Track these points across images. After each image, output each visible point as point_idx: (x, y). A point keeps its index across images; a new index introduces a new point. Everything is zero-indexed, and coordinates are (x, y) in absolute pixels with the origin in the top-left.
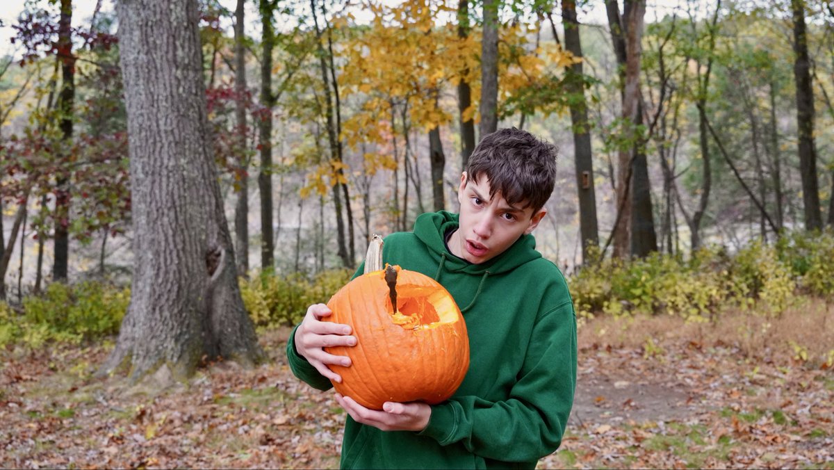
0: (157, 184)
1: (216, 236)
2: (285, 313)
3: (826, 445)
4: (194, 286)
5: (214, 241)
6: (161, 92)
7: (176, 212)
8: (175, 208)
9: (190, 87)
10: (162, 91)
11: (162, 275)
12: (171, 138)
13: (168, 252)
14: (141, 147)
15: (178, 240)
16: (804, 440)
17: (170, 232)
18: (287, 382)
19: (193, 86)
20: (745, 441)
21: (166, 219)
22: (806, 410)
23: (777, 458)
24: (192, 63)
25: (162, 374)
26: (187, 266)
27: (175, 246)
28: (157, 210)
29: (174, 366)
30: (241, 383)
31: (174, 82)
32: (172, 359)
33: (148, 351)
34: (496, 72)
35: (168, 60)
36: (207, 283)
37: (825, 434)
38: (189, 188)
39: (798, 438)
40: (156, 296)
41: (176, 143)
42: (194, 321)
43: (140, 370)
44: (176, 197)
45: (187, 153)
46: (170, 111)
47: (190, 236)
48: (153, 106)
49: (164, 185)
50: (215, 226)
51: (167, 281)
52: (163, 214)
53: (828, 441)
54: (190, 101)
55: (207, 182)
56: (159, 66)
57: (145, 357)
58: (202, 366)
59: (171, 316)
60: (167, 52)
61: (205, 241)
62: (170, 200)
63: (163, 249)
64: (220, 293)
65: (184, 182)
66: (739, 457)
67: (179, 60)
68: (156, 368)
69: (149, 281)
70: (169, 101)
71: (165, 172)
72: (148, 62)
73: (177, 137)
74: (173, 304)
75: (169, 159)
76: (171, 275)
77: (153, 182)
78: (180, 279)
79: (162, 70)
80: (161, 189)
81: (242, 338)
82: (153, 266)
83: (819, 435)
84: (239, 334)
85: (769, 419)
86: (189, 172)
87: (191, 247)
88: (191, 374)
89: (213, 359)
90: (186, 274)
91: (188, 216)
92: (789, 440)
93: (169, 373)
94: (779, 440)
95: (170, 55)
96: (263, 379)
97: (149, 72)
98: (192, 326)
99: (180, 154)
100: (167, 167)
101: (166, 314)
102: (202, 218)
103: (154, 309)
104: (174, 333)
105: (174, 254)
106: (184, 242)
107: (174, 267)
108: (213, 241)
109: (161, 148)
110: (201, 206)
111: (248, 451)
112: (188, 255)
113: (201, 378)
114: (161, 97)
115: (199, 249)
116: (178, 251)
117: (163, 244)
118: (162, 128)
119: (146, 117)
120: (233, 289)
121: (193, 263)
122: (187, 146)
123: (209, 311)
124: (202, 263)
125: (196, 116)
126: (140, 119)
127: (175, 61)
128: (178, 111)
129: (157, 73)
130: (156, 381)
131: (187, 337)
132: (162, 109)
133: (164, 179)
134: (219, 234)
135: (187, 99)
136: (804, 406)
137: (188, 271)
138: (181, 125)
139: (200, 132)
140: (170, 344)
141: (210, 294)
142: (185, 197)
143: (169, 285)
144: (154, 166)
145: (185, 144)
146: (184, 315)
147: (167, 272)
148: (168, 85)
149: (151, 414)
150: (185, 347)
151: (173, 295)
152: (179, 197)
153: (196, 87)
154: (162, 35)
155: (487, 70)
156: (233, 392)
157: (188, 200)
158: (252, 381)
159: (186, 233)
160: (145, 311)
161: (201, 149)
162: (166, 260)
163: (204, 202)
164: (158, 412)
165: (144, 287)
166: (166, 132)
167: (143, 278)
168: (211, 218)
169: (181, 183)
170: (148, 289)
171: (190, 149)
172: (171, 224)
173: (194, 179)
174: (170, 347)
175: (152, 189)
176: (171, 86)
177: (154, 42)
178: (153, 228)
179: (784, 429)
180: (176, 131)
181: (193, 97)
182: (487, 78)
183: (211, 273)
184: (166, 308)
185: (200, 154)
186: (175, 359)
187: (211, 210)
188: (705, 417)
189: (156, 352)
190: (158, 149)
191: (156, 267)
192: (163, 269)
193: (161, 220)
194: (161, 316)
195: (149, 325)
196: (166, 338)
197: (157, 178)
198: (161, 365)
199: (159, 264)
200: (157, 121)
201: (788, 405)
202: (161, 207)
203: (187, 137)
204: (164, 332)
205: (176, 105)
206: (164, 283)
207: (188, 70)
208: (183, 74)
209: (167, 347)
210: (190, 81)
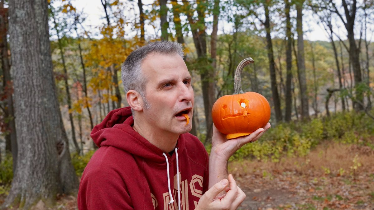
0: (32, 111)
1: (61, 135)
4: (52, 161)
6: (34, 66)
7: (43, 125)
8: (42, 122)
11: (36, 155)
12: (39, 89)
13: (39, 144)
14: (23, 93)
15: (44, 138)
17: (40, 135)
19: (49, 63)
21: (38, 128)
22: (347, 193)
24: (48, 53)
25: (40, 205)
26: (49, 151)
27: (43, 141)
28: (33, 124)
29: (46, 200)
31: (40, 61)
32: (44, 197)
33: (32, 194)
35: (37, 51)
36: (58, 158)
37: (363, 202)
38: (48, 113)
39: (353, 205)
40: (34, 166)
41: (42, 91)
42: (53, 177)
43: (28, 203)
44: (42, 117)
45: (47, 96)
46: (38, 76)
47: (50, 136)
48: (30, 73)
49: (36, 112)
50: (60, 131)
52: (36, 126)
54: (48, 70)
55: (56, 110)
56: (33, 54)
57: (30, 197)
58: (58, 199)
59: (42, 176)
60: (37, 47)
61: (56, 138)
62: (39, 119)
63: (37, 142)
64: (64, 163)
65: (46, 110)
67: (42, 51)
68: (37, 202)
69: (29, 159)
70: (38, 70)
71: (36, 105)
72: (27, 52)
73: (42, 88)
74: (43, 169)
75: (39, 99)
76: (41, 156)
77: (31, 110)
78: (46, 157)
79: (34, 55)
80: (35, 114)
81: (75, 184)
82: (31, 152)
84: (73, 182)
85: (336, 198)
86: (48, 105)
87: (50, 141)
88: (54, 204)
89: (61, 195)
90: (49, 155)
91: (48, 126)
93: (43, 204)
95: (38, 49)
97: (28, 56)
98: (52, 180)
99: (44, 96)
100: (37, 103)
101: (40, 175)
102: (54, 127)
103: (33, 173)
104: (44, 184)
105: (43, 145)
106: (47, 139)
107: (43, 152)
108: (59, 138)
109: (35, 93)
110: (54, 121)
112: (49, 145)
114: (34, 69)
115: (54, 142)
116: (44, 144)
117: (37, 140)
118: (35, 84)
119: (26, 79)
120: (69, 161)
121: (51, 149)
122: (47, 92)
123: (59, 173)
124: (55, 149)
125: (50, 78)
126: (23, 80)
127: (40, 51)
129: (32, 57)
130: (38, 209)
131: (50, 185)
132: (35, 75)
133: (36, 109)
134: (62, 134)
135: (46, 70)
136: (345, 192)
137: (49, 153)
138: (44, 82)
139: (52, 85)
140: (43, 190)
141: (60, 163)
142: (46, 117)
143: (40, 161)
144: (31, 103)
146: (49, 175)
147: (39, 154)
148: (37, 62)
150: (50, 191)
151: (43, 166)
152: (44, 117)
154: (34, 39)
157: (48, 118)
159: (48, 134)
160: (28, 174)
161: (53, 94)
162: (38, 148)
163: (55, 119)
165: (27, 162)
166: (37, 85)
167: (26, 158)
168: (58, 127)
169: (44, 110)
170: (29, 163)
171: (48, 94)
172: (40, 130)
173: (50, 108)
174: (43, 191)
175: (30, 114)
176: (39, 63)
177: (30, 42)
178: (31, 133)
179: (345, 202)
180: (42, 85)
183: (60, 153)
184: (39, 172)
185: (53, 96)
186: (46, 197)
187: (58, 123)
188: (306, 200)
189: (36, 194)
190: (33, 94)
191: (33, 152)
192: (37, 153)
193: (35, 129)
194: (37, 176)
195: (30, 181)
196: (41, 186)
197: (33, 108)
198: (39, 200)
199: (35, 150)
200: (32, 80)
201: (338, 192)
202: (35, 123)
203: (47, 88)
204: (39, 184)
205: (41, 73)
206: (38, 160)
207: (46, 56)
208: (44, 57)
209: (41, 191)
210: (47, 61)
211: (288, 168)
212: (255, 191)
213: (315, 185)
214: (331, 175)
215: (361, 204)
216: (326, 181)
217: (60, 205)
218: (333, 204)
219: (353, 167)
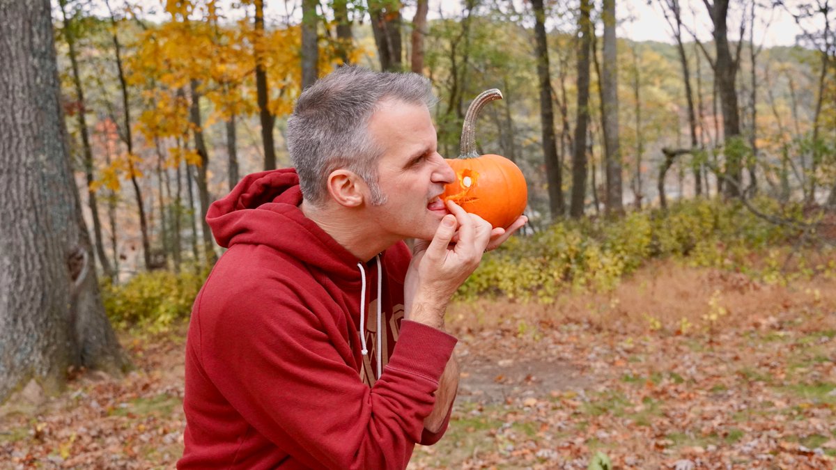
0: (14, 183)
1: (77, 237)
3: (731, 396)
4: (58, 293)
5: (76, 243)
6: (17, 83)
7: (36, 214)
8: (35, 208)
9: (47, 78)
10: (18, 81)
11: (23, 282)
12: (29, 133)
13: (29, 256)
15: (40, 243)
16: (711, 394)
17: (31, 235)
18: (175, 387)
19: (51, 76)
20: (667, 399)
21: (25, 221)
22: (693, 369)
23: (703, 411)
24: (49, 52)
25: (31, 390)
26: (50, 272)
27: (37, 250)
28: (15, 212)
29: (44, 380)
31: (31, 71)
32: (41, 372)
33: (12, 367)
34: (317, 67)
35: (24, 48)
36: (71, 289)
37: (724, 388)
38: (49, 186)
39: (705, 393)
40: (17, 305)
41: (35, 138)
42: (59, 330)
43: (5, 387)
44: (36, 196)
45: (46, 149)
46: (27, 103)
47: (52, 239)
48: (7, 97)
49: (22, 184)
50: (75, 227)
51: (29, 289)
52: (22, 216)
53: (730, 393)
54: (48, 92)
55: (67, 181)
56: (14, 54)
57: (9, 374)
58: (71, 378)
59: (36, 327)
60: (23, 39)
61: (67, 243)
62: (29, 200)
63: (23, 253)
64: (83, 298)
65: (44, 180)
67: (36, 47)
68: (23, 384)
69: (7, 290)
70: (27, 89)
71: (23, 170)
72: (2, 50)
73: (36, 131)
74: (38, 312)
75: (27, 156)
76: (34, 282)
77: (9, 181)
78: (44, 285)
79: (17, 58)
80: (18, 189)
81: (108, 345)
82: (11, 273)
83: (720, 389)
84: (104, 342)
85: (669, 379)
86: (48, 169)
87: (54, 251)
88: (63, 389)
89: (77, 370)
90: (50, 280)
91: (49, 217)
93: (39, 388)
94: (692, 395)
95: (26, 43)
96: (146, 387)
98: (58, 335)
99: (39, 149)
100: (25, 164)
101: (31, 324)
102: (62, 219)
103: (15, 320)
104: (40, 344)
105: (36, 259)
106: (46, 245)
107: (37, 273)
108: (74, 244)
109: (19, 143)
110: (61, 206)
112: (51, 259)
113: (75, 392)
114: (16, 88)
115: (62, 253)
116: (40, 256)
117: (23, 248)
118: (19, 121)
120: (96, 294)
121: (56, 267)
122: (46, 142)
123: (72, 321)
124: (64, 267)
125: (55, 108)
127: (32, 49)
129: (11, 61)
130: (26, 398)
131: (54, 348)
132: (19, 101)
133: (22, 178)
134: (80, 235)
135: (44, 91)
136: (689, 367)
137: (52, 277)
138: (39, 118)
139: (59, 125)
140: (37, 357)
141: (75, 300)
142: (45, 197)
143: (32, 293)
144: (9, 163)
145: (43, 139)
146: (50, 324)
147: (28, 279)
148: (24, 75)
150: (54, 360)
151: (37, 304)
152: (39, 196)
153: (54, 78)
154: (17, 19)
155: (308, 65)
157: (48, 199)
158: (134, 389)
159: (48, 235)
161: (59, 145)
162: (27, 265)
163: (64, 201)
164: (57, 429)
166: (23, 126)
168: (71, 218)
169: (41, 182)
170: (5, 299)
171: (49, 144)
172: (31, 226)
173: (53, 177)
174: (37, 360)
175: (8, 188)
176: (28, 75)
177: (8, 27)
178: (10, 232)
179: (689, 387)
180: (34, 125)
181: (50, 88)
182: (309, 73)
183: (74, 278)
184: (29, 317)
186: (45, 373)
187: (70, 210)
188: (608, 383)
189: (22, 367)
190: (14, 144)
191: (15, 274)
192: (24, 275)
193: (20, 222)
194: (25, 327)
195: (9, 338)
196: (32, 350)
197: (14, 176)
198: (29, 380)
199: (20, 270)
200: (13, 113)
201: (675, 366)
202: (19, 208)
203: (46, 131)
204: (29, 345)
205: (33, 97)
206: (26, 291)
207: (45, 58)
208: (40, 62)
209: (34, 361)
210: (47, 71)
211: (572, 316)
212: (501, 363)
213: (628, 351)
214: (662, 333)
215: (720, 392)
216: (652, 343)
217: (75, 390)
218: (664, 392)
219: (709, 315)
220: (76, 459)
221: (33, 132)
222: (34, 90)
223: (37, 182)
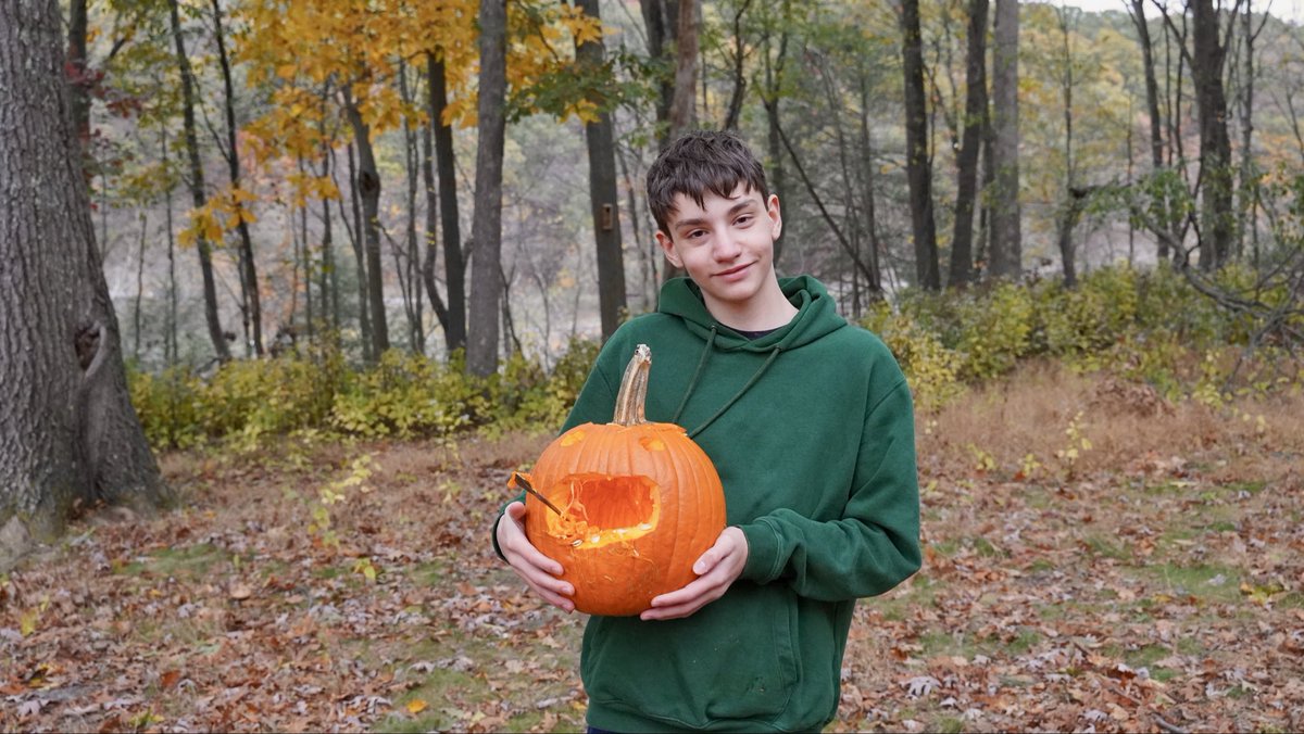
1: (90, 305)
2: (165, 430)
3: (1056, 580)
4: (57, 387)
5: (88, 313)
7: (24, 266)
8: (23, 259)
9: (43, 60)
11: (2, 370)
12: (13, 144)
13: (12, 332)
15: (29, 311)
16: (1025, 575)
17: (16, 299)
18: (226, 535)
19: (49, 57)
20: (950, 580)
21: (7, 278)
22: (1015, 535)
23: (1000, 601)
24: (46, 20)
25: (12, 532)
26: (45, 354)
27: (25, 322)
29: (32, 518)
30: (149, 540)
31: (17, 50)
32: (27, 507)
34: (503, 46)
35: (6, 16)
36: (79, 382)
37: (1050, 566)
38: (45, 225)
39: (1017, 573)
41: (23, 152)
42: (58, 444)
44: (24, 241)
45: (41, 168)
46: (10, 98)
47: (49, 306)
49: (4, 222)
50: (89, 288)
51: (13, 381)
52: (2, 269)
53: (1057, 574)
54: (44, 82)
55: (75, 217)
58: (75, 516)
59: (21, 438)
61: (73, 312)
62: (14, 246)
63: (3, 326)
64: (99, 397)
65: (37, 218)
66: (950, 602)
67: (25, 13)
70: (10, 75)
71: (3, 200)
73: (24, 141)
74: (25, 417)
75: (11, 179)
76: (20, 370)
78: (35, 376)
81: (136, 470)
83: (1044, 568)
84: (131, 464)
85: (970, 549)
86: (44, 200)
87: (52, 324)
88: (60, 532)
89: (89, 504)
90: (44, 367)
91: (45, 272)
92: (1006, 575)
93: (23, 530)
94: (994, 576)
95: (10, 5)
96: (184, 533)
98: (56, 452)
99: (29, 169)
100: (8, 191)
101: (13, 433)
102: (66, 275)
104: (28, 464)
105: (24, 335)
106: (39, 315)
107: (24, 357)
108: (85, 314)
110: (64, 256)
111: (212, 641)
112: (47, 336)
113: (79, 536)
115: (64, 327)
116: (30, 330)
117: (3, 318)
120: (119, 391)
121: (54, 349)
122: (40, 158)
123: (82, 428)
124: (69, 349)
125: (54, 107)
127: (18, 15)
128: (26, 99)
131: (49, 470)
133: (3, 212)
134: (95, 300)
135: (39, 79)
136: (1011, 531)
137: (47, 363)
138: (30, 123)
139: (61, 133)
140: (22, 483)
141: (85, 399)
142: (39, 241)
143: (17, 386)
145: (37, 154)
146: (43, 435)
147: (11, 365)
148: (6, 55)
149: (17, 597)
150: (48, 486)
151: (25, 403)
152: (29, 241)
153: (54, 60)
155: (489, 43)
156: (140, 554)
157: (44, 245)
158: (165, 535)
159: (42, 299)
161: (62, 162)
162: (9, 345)
163: (69, 249)
164: (29, 592)
166: (5, 132)
168: (81, 276)
169: (32, 218)
171: (45, 163)
172: (16, 286)
173: (53, 212)
174: (22, 488)
176: (12, 56)
179: (996, 562)
180: (22, 131)
181: (48, 76)
182: (490, 56)
183: (85, 366)
184: (12, 423)
185: (61, 171)
186: (33, 507)
187: (81, 262)
192: (5, 359)
194: (4, 437)
196: (15, 472)
198: (9, 518)
203: (42, 141)
204: (11, 464)
205: (20, 90)
206: (8, 383)
207: (39, 30)
208: (31, 37)
209: (17, 488)
210: (43, 49)
214: (997, 478)
216: (974, 490)
217: (78, 534)
219: (1066, 449)
220: (42, 637)
221: (19, 143)
222: (21, 78)
223: (26, 219)
